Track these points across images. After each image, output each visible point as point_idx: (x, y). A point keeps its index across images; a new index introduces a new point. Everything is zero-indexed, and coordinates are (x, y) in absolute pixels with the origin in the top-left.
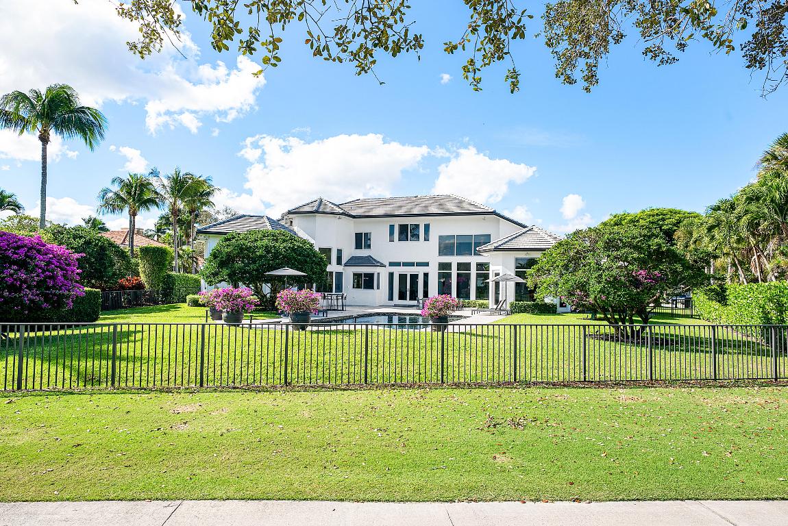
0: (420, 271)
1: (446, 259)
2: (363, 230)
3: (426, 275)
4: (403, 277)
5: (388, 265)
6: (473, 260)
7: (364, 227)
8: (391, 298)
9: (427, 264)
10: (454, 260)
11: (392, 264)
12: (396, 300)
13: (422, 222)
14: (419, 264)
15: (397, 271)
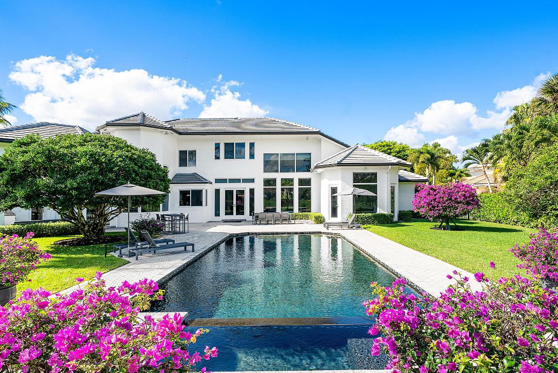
0: (246, 187)
1: (270, 175)
2: (188, 148)
3: (252, 191)
4: (229, 194)
5: (214, 182)
6: (296, 176)
7: (188, 144)
8: (217, 214)
9: (252, 181)
10: (279, 176)
11: (218, 181)
12: (223, 216)
13: (247, 140)
14: (246, 181)
15: (223, 187)
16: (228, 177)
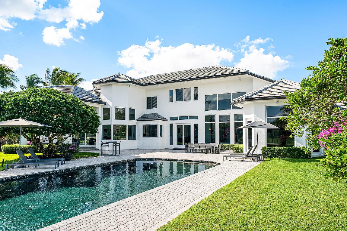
0: (192, 123)
1: (211, 113)
2: (152, 95)
3: (196, 126)
4: (179, 128)
5: (169, 119)
6: (232, 113)
7: (152, 92)
8: (171, 143)
9: (196, 117)
10: (217, 113)
11: (172, 118)
12: (175, 145)
13: (192, 84)
14: (191, 118)
15: (175, 123)
16: (178, 115)
